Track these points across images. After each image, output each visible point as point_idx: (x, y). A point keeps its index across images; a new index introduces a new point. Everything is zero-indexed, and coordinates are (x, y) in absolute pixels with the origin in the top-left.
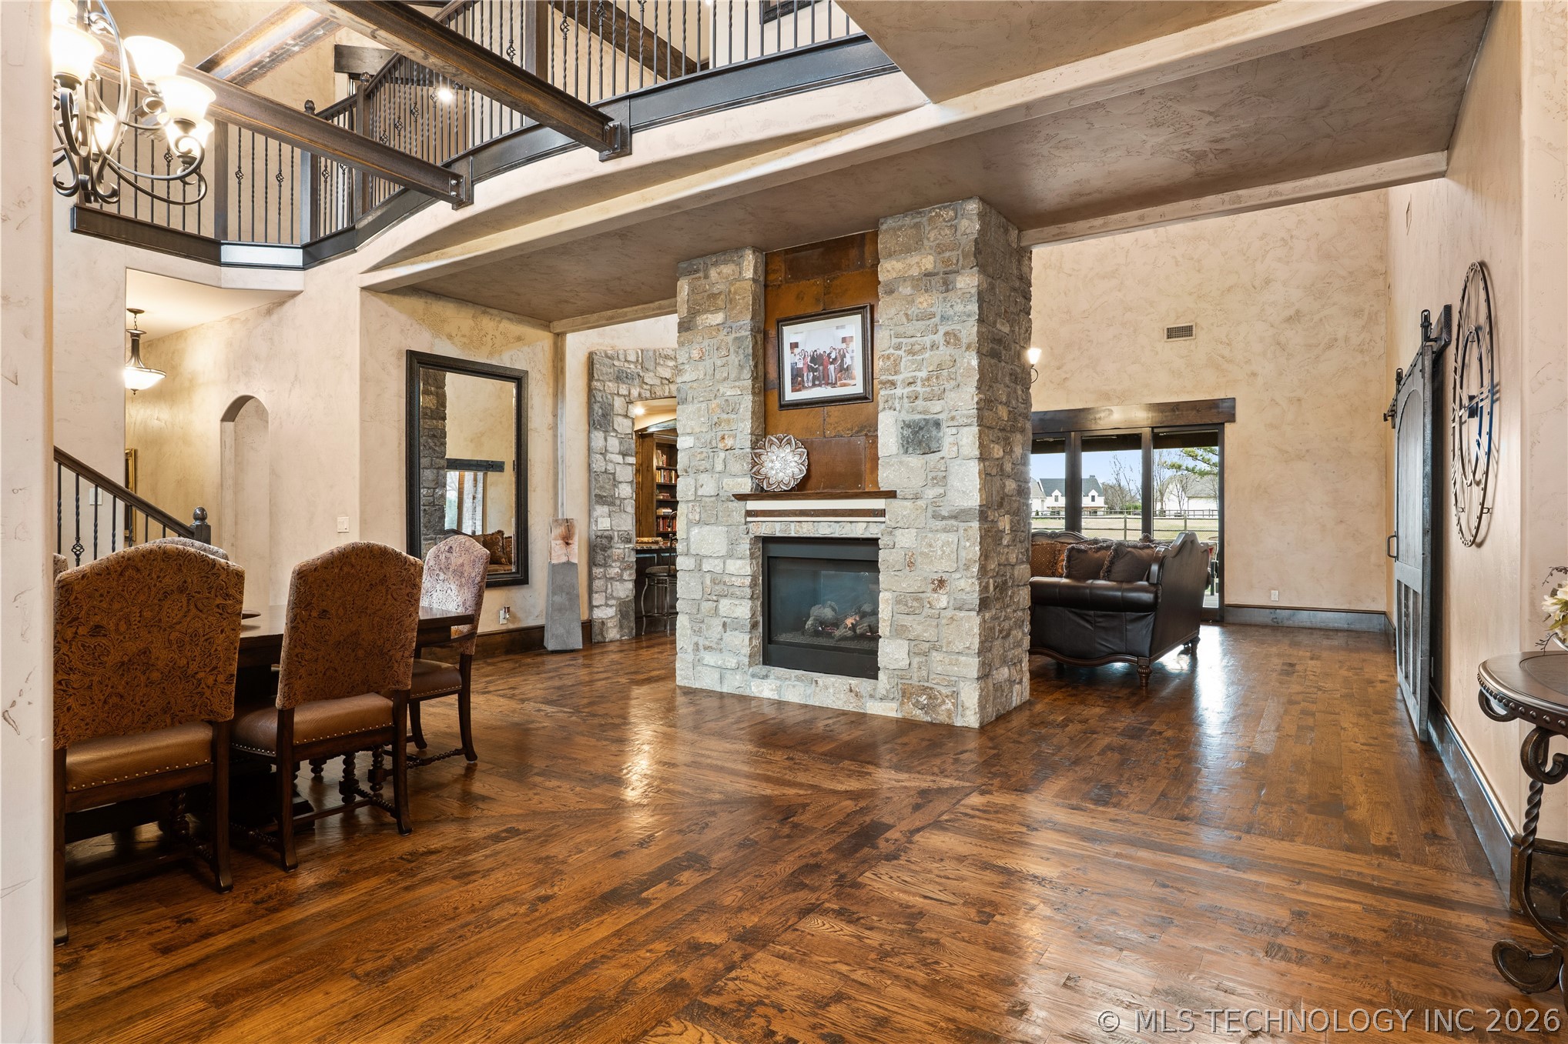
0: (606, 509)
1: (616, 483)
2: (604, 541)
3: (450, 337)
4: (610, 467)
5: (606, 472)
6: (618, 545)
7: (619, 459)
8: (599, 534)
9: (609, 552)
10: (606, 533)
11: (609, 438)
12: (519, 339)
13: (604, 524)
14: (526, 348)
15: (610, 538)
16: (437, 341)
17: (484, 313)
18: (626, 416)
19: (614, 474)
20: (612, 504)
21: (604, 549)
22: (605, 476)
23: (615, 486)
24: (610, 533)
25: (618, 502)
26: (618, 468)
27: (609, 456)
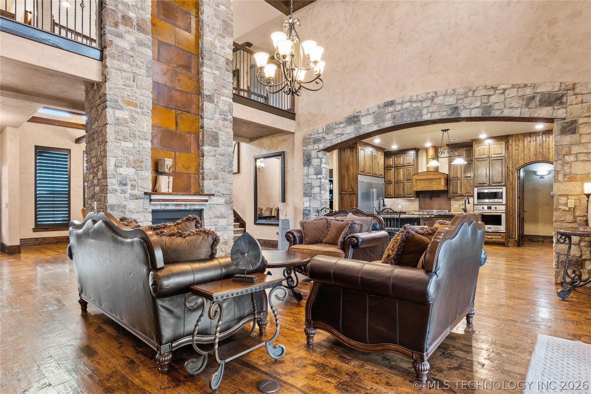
0: (308, 198)
1: (312, 188)
2: (307, 212)
3: (265, 148)
4: (310, 181)
5: (308, 183)
6: (313, 214)
7: (315, 177)
8: (304, 209)
9: (309, 216)
10: (308, 209)
11: (310, 169)
12: (283, 141)
13: (307, 204)
14: (286, 143)
15: (309, 211)
16: (262, 150)
17: (273, 137)
18: (318, 158)
19: (311, 184)
20: (310, 196)
21: (307, 215)
22: (307, 185)
23: (312, 189)
24: (309, 208)
25: (313, 195)
26: (313, 181)
27: (310, 176)
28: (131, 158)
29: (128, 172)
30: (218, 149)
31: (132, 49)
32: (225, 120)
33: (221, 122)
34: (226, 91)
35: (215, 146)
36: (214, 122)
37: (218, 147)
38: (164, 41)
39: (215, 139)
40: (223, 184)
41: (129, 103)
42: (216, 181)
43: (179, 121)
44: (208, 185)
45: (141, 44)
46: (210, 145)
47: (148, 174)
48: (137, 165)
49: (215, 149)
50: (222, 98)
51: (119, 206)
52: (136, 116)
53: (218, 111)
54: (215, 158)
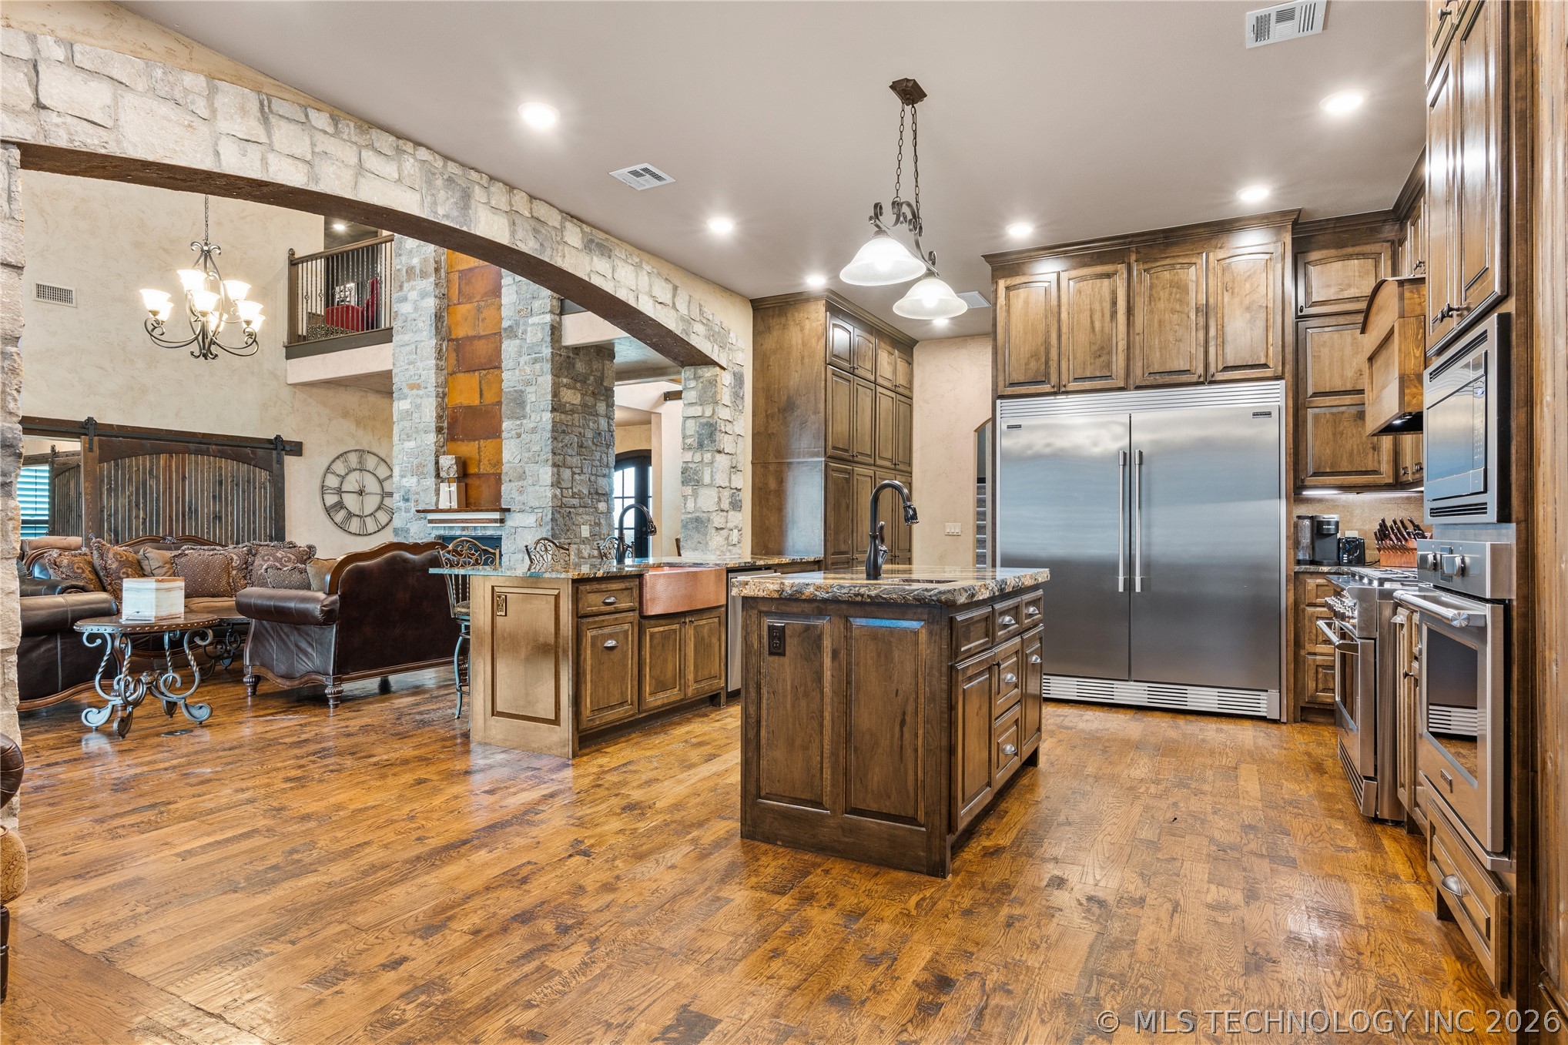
28: (416, 462)
29: (410, 482)
30: (525, 421)
31: (416, 309)
32: (535, 361)
33: (528, 370)
34: (536, 304)
35: (518, 418)
36: (517, 371)
37: (524, 417)
38: (466, 267)
39: (519, 400)
40: (531, 489)
41: (412, 387)
42: (520, 483)
43: (484, 387)
44: (509, 492)
45: (423, 295)
46: (514, 417)
47: (430, 481)
48: (418, 472)
49: (518, 422)
50: (531, 321)
51: (402, 529)
52: (419, 401)
53: (524, 350)
54: (518, 441)
